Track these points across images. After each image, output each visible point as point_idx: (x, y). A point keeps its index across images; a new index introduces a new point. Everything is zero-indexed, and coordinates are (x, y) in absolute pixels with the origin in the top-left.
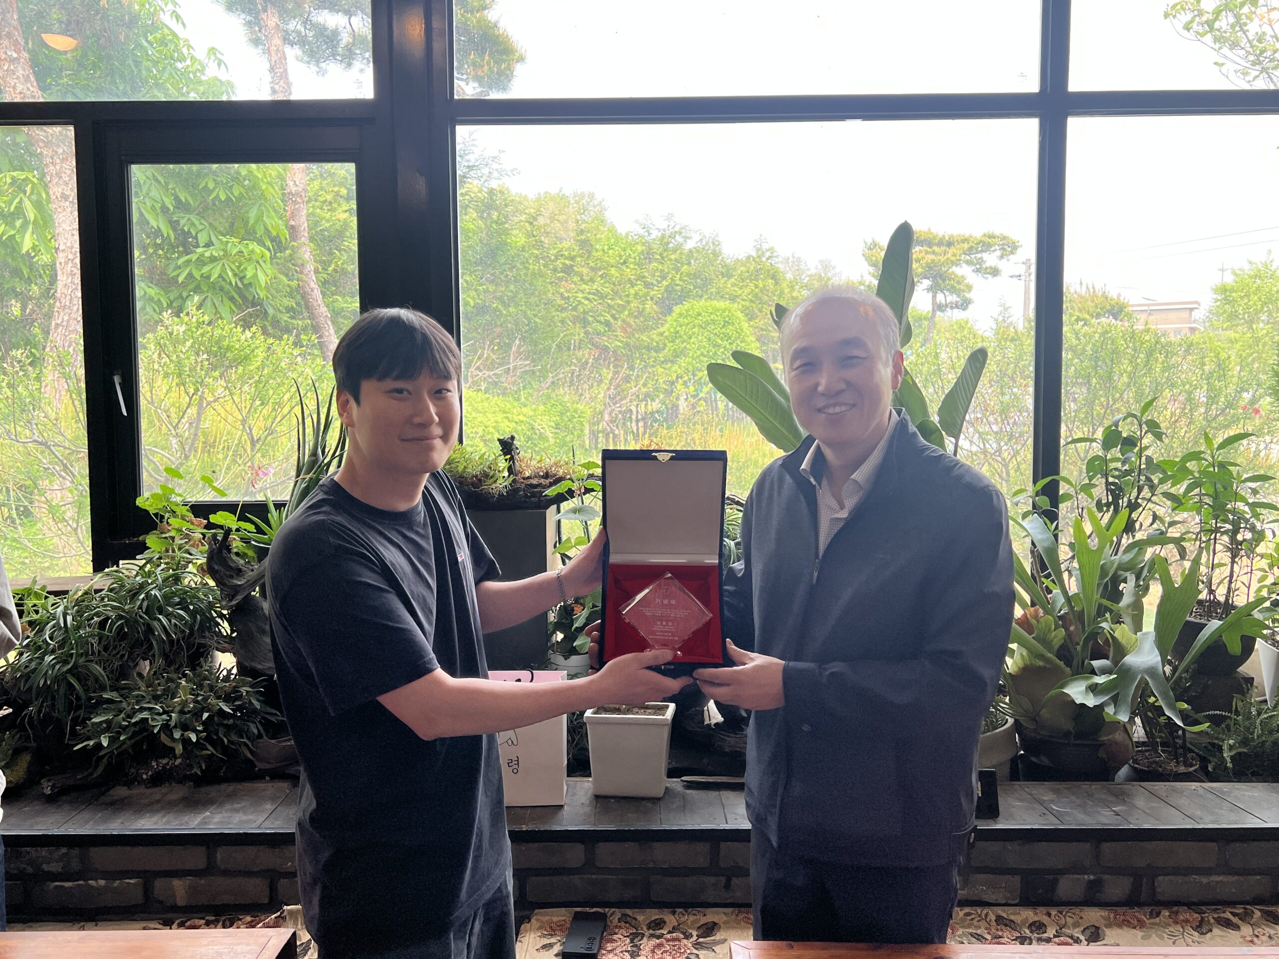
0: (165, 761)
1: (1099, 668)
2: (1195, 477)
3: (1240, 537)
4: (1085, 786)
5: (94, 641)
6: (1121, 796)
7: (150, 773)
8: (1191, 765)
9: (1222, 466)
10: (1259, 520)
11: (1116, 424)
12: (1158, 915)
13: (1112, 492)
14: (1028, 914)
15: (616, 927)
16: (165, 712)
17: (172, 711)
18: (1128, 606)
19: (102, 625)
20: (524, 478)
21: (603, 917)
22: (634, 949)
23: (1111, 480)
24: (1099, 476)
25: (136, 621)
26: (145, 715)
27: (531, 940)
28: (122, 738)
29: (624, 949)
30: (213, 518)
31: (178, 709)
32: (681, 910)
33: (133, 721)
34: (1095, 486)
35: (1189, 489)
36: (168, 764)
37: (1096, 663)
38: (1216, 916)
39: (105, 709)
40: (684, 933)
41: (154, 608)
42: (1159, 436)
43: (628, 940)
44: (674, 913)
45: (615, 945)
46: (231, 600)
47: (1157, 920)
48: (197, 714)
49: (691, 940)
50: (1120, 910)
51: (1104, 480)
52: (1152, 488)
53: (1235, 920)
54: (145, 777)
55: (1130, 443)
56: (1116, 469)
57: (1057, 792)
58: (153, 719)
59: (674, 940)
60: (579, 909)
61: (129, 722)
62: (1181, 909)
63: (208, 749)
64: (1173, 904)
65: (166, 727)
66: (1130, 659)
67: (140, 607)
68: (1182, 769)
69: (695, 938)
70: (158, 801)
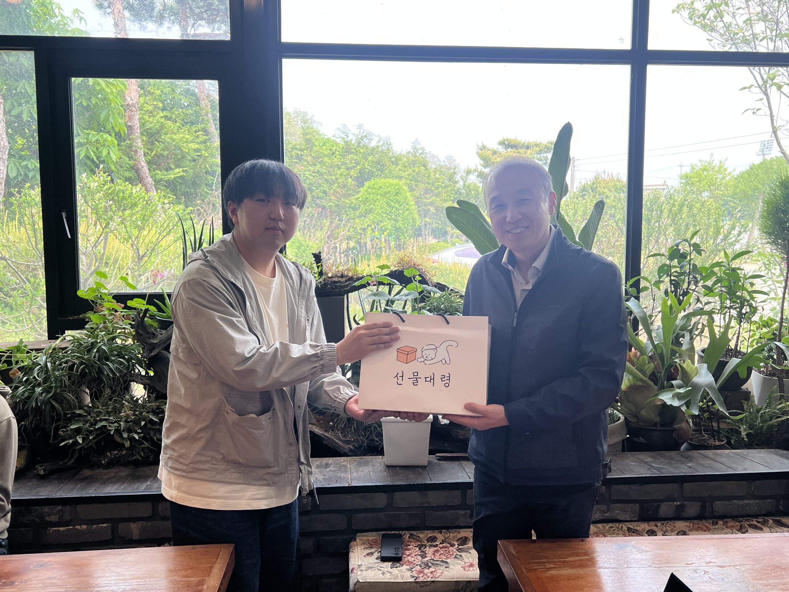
0: (115, 452)
1: (676, 385)
2: (718, 277)
3: (744, 311)
4: (667, 453)
5: (66, 379)
6: (689, 459)
7: (106, 460)
8: (722, 441)
9: (734, 270)
10: (754, 301)
11: (677, 245)
12: (717, 524)
13: (673, 284)
14: (644, 526)
15: (408, 541)
16: (116, 422)
17: (120, 421)
18: (686, 350)
19: (71, 368)
20: (329, 278)
21: (400, 536)
22: (422, 553)
23: (673, 278)
24: (665, 275)
25: (93, 366)
26: (104, 423)
27: (359, 551)
28: (91, 438)
29: (416, 553)
30: (130, 303)
31: (123, 420)
32: (445, 531)
33: (97, 427)
34: (663, 282)
35: (715, 283)
36: (117, 454)
37: (674, 382)
38: (748, 523)
39: (76, 420)
40: (450, 544)
41: (104, 357)
42: (699, 252)
43: (418, 549)
44: (441, 532)
45: (410, 552)
46: (151, 352)
47: (717, 526)
48: (136, 422)
49: (455, 547)
50: (696, 522)
51: (669, 278)
52: (696, 283)
53: (759, 525)
54: (103, 462)
55: (683, 256)
56: (676, 272)
57: (652, 457)
58: (110, 426)
59: (445, 547)
60: (384, 532)
61: (94, 428)
62: (729, 520)
63: (144, 444)
64: (724, 517)
65: (118, 431)
66: (696, 380)
67: (95, 357)
68: (717, 443)
69: (457, 546)
70: (114, 477)
